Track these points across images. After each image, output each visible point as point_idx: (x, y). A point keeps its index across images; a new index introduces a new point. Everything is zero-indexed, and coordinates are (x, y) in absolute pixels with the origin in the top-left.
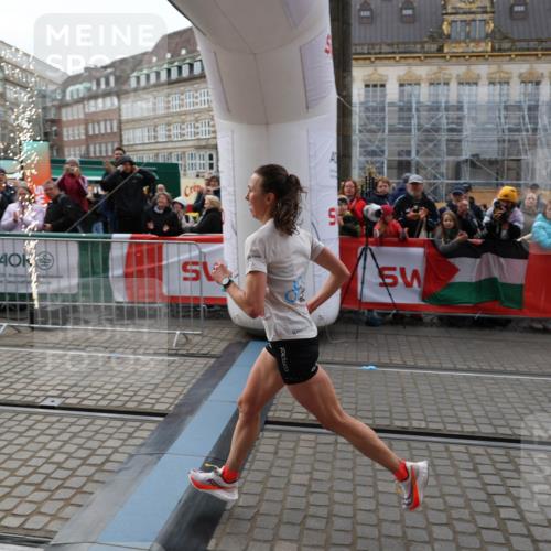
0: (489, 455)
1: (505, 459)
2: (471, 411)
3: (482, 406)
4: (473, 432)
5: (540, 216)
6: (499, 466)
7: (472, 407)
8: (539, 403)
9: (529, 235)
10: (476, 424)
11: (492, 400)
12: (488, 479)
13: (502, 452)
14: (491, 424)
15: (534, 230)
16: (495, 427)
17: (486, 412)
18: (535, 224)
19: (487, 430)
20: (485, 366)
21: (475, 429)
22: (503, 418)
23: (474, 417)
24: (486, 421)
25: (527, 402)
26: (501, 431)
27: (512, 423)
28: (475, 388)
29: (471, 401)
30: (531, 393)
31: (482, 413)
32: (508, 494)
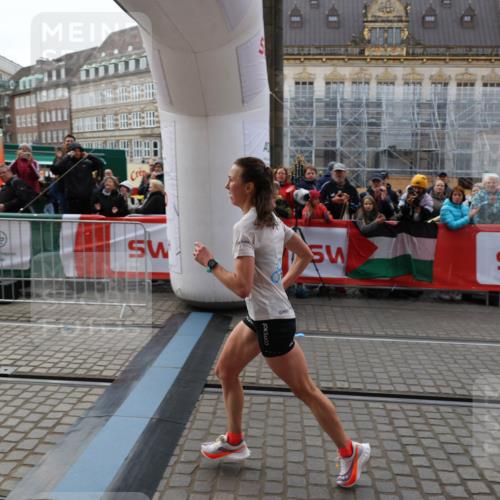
0: (403, 410)
1: (418, 414)
2: (387, 372)
3: (398, 367)
4: (390, 391)
5: (447, 200)
6: (411, 420)
7: (389, 368)
8: (446, 364)
9: (438, 218)
10: (392, 384)
11: (406, 362)
12: (403, 432)
13: (414, 407)
14: (405, 384)
15: (441, 213)
16: (408, 385)
17: (401, 374)
18: (443, 208)
19: (401, 389)
20: (400, 333)
21: (391, 388)
22: (416, 377)
23: (390, 377)
24: (401, 380)
25: (436, 363)
26: (414, 389)
27: (423, 382)
28: (392, 352)
29: (387, 364)
30: (439, 356)
31: (397, 374)
32: (419, 444)
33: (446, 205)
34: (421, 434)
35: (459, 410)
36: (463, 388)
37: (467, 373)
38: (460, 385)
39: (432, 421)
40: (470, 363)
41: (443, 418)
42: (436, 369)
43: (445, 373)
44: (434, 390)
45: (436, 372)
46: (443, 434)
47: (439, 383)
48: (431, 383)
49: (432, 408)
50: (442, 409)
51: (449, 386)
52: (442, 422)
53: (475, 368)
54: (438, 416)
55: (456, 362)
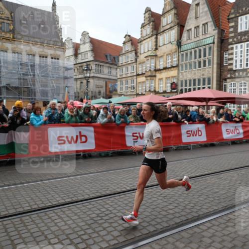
0: (12, 223)
1: (20, 222)
2: (4, 205)
3: (10, 201)
4: (6, 214)
5: (32, 113)
6: (17, 226)
7: (5, 203)
8: (35, 193)
10: (7, 210)
11: (15, 197)
12: (12, 234)
13: (18, 219)
14: (14, 208)
16: (16, 209)
17: (12, 204)
19: (12, 211)
20: (12, 182)
21: (7, 213)
22: (20, 204)
23: (6, 207)
24: (12, 207)
25: (30, 194)
26: (18, 210)
27: (23, 205)
28: (7, 193)
29: (5, 200)
30: (32, 190)
31: (10, 205)
32: (21, 237)
33: (32, 116)
34: (21, 232)
35: (40, 215)
36: (43, 203)
37: (44, 196)
38: (41, 202)
39: (27, 224)
40: (46, 191)
41: (33, 221)
42: (30, 197)
43: (34, 198)
44: (29, 208)
45: (30, 199)
46: (32, 229)
47: (31, 204)
48: (27, 205)
49: (28, 217)
50: (32, 216)
51: (36, 204)
52: (32, 223)
53: (48, 193)
54: (31, 220)
55: (40, 192)
